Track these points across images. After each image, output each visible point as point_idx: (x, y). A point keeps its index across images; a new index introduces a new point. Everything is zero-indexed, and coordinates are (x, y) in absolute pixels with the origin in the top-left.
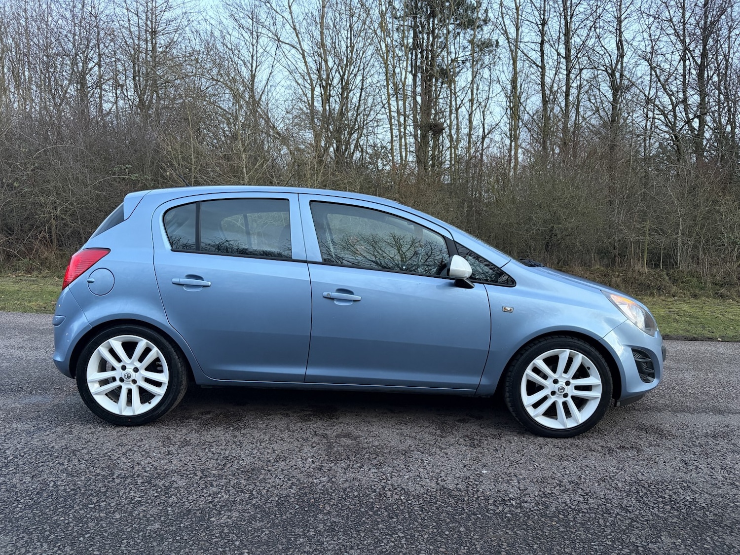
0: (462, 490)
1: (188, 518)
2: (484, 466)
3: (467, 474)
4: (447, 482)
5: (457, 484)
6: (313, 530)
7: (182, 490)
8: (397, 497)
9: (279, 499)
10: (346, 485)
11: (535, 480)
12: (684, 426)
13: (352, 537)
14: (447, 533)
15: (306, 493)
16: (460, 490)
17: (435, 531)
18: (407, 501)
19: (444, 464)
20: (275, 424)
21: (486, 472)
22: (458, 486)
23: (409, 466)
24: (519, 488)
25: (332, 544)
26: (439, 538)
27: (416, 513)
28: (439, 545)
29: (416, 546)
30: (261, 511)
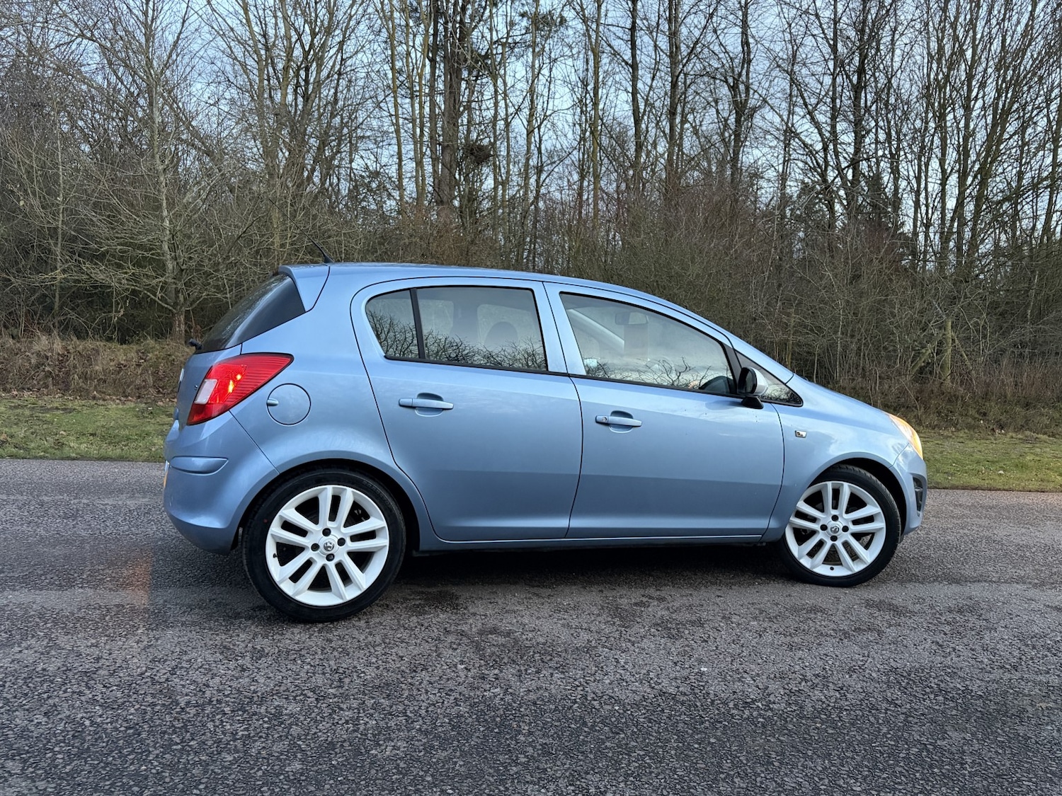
0: (688, 693)
1: (336, 753)
2: (700, 661)
3: (685, 673)
4: (663, 684)
5: (678, 687)
6: (523, 756)
7: (302, 718)
8: (609, 707)
9: (450, 720)
10: (532, 696)
11: (772, 676)
12: (920, 600)
13: (580, 760)
14: (696, 746)
15: (482, 710)
16: (685, 694)
17: (681, 745)
18: (625, 712)
19: (646, 662)
20: (378, 620)
21: (706, 669)
22: (681, 689)
23: (602, 667)
24: (757, 687)
25: (558, 770)
26: (690, 753)
27: (645, 725)
28: (694, 761)
29: (668, 765)
30: (435, 737)
